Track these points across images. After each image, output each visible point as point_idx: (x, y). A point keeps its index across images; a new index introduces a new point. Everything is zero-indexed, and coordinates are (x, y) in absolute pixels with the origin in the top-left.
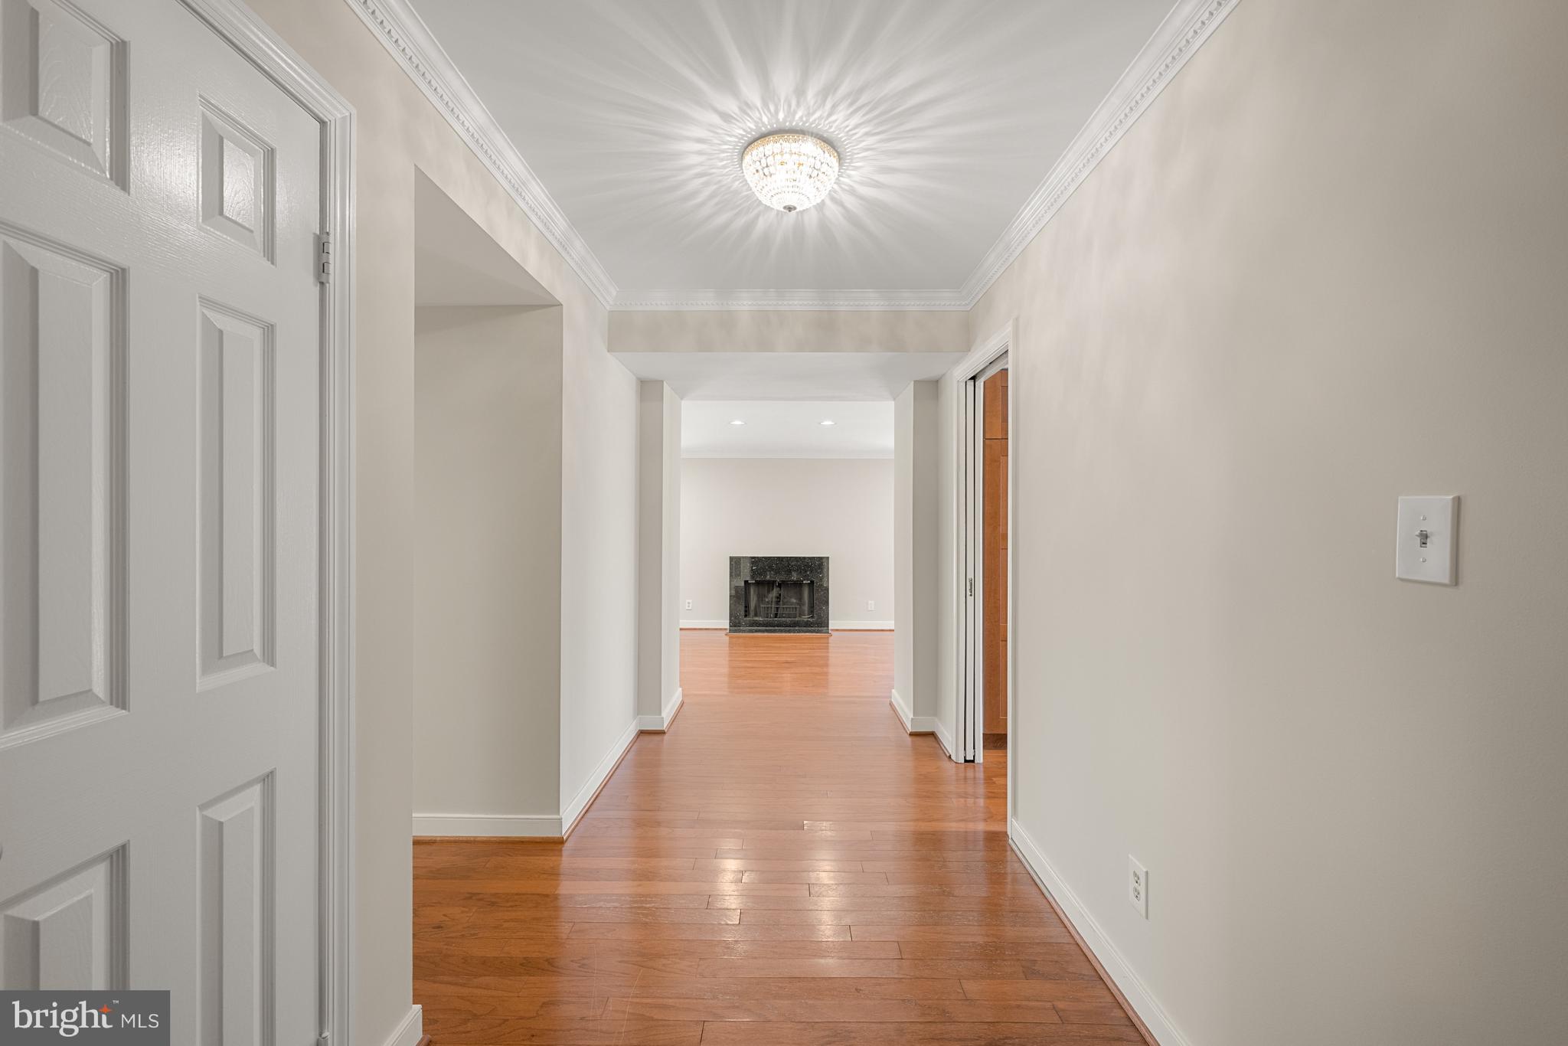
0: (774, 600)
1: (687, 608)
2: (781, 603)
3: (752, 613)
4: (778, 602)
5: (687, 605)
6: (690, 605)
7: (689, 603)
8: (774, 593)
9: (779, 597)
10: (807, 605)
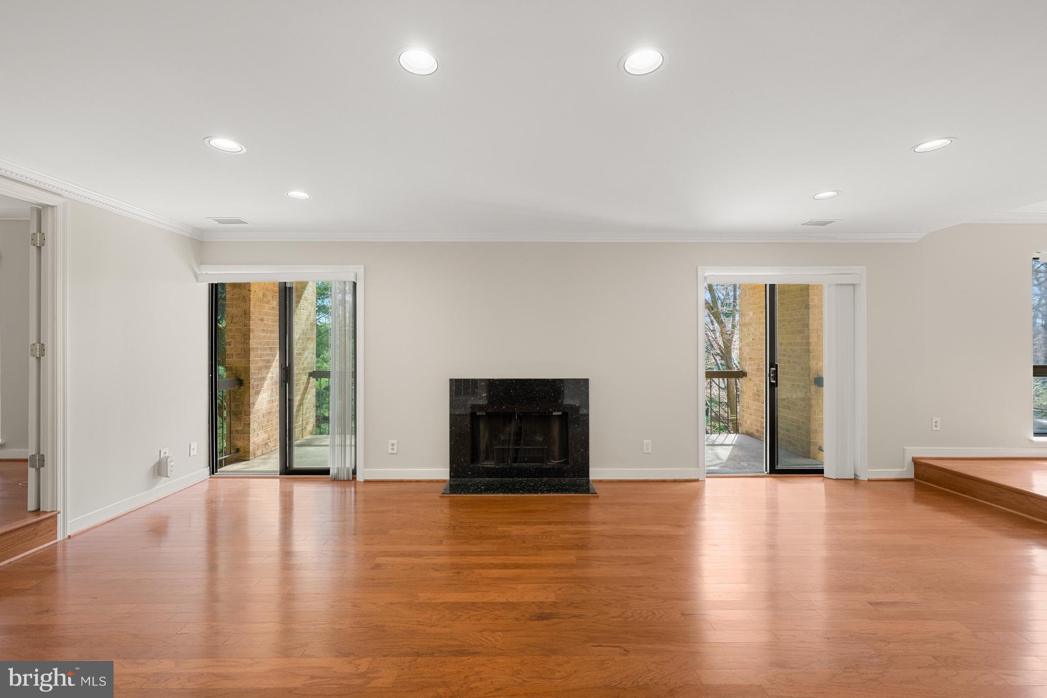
0: (512, 438)
1: (390, 451)
2: (522, 442)
3: (482, 456)
4: (517, 442)
5: (390, 447)
6: (395, 447)
7: (393, 445)
8: (512, 428)
9: (518, 434)
10: (557, 444)
